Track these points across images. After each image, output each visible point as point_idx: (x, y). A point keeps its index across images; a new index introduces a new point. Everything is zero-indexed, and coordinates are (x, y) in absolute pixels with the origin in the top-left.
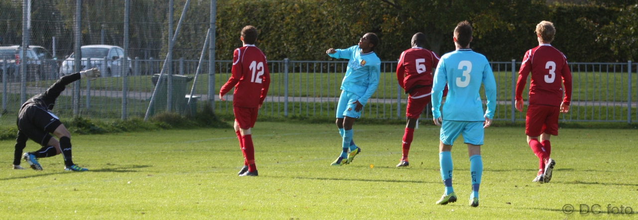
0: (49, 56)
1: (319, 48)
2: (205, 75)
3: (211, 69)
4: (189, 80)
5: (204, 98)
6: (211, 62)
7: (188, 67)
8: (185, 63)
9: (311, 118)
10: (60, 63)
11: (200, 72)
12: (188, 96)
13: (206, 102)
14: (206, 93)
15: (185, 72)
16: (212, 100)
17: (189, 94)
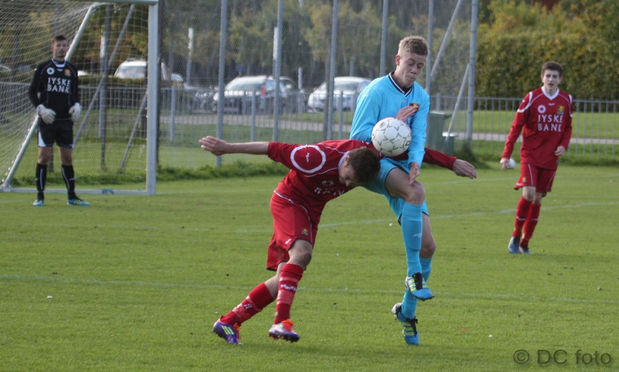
0: (295, 87)
1: (580, 86)
2: (463, 112)
3: (470, 105)
4: (447, 117)
5: (462, 136)
6: (470, 99)
7: (446, 104)
8: (442, 100)
9: (573, 161)
10: (308, 96)
11: (458, 110)
12: (445, 134)
13: (464, 141)
14: (464, 131)
15: (442, 108)
16: (470, 139)
17: (446, 130)
